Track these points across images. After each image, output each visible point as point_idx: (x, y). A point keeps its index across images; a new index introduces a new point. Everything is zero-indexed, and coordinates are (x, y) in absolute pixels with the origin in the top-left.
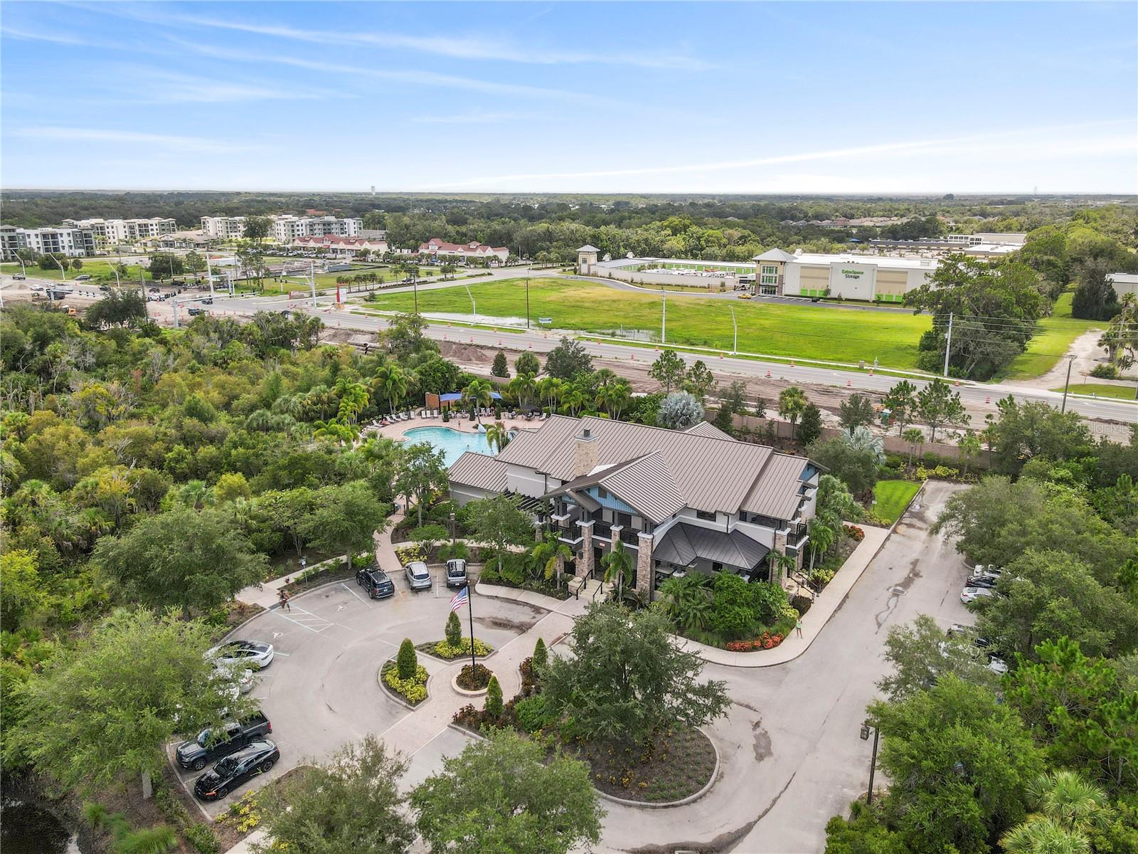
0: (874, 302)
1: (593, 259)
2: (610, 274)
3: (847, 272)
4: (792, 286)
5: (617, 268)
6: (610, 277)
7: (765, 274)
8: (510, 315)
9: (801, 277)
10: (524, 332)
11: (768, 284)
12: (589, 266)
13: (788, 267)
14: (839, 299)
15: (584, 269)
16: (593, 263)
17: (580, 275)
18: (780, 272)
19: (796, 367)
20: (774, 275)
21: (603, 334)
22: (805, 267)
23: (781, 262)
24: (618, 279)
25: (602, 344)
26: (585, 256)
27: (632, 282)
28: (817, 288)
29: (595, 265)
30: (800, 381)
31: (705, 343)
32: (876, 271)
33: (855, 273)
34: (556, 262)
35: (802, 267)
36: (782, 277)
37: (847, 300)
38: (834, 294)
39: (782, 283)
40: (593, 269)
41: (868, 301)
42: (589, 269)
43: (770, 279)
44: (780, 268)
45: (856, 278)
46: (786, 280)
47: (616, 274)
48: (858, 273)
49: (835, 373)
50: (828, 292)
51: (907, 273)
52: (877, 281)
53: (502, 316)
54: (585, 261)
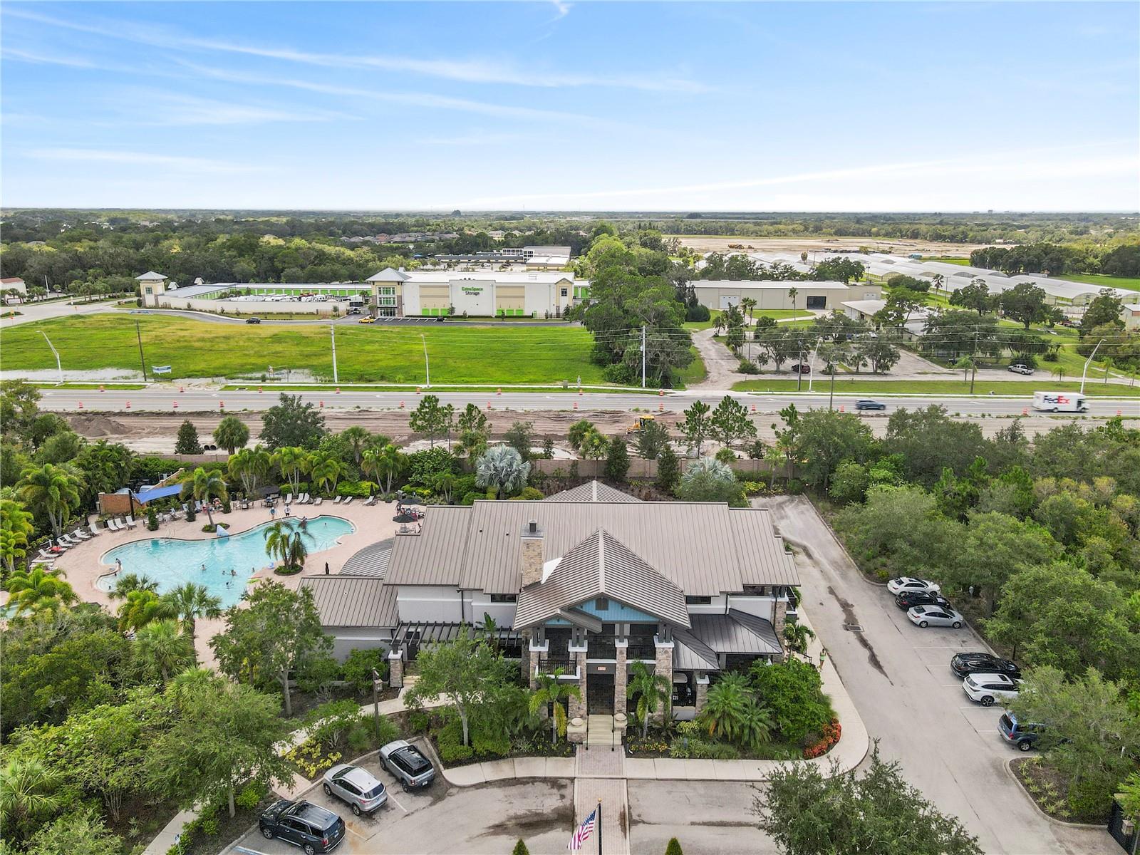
0: (496, 317)
1: (159, 288)
2: (189, 305)
3: (467, 289)
4: (412, 307)
5: (195, 296)
6: (189, 308)
7: (382, 296)
8: (103, 366)
9: (421, 296)
10: (144, 387)
11: (386, 305)
12: (156, 296)
13: (406, 286)
14: (463, 317)
15: (149, 300)
16: (161, 293)
17: (145, 307)
18: (398, 292)
19: (503, 394)
20: (391, 296)
21: (251, 379)
22: (423, 286)
23: (398, 282)
24: (201, 311)
25: (264, 392)
26: (149, 285)
27: (223, 313)
28: (440, 307)
29: (163, 295)
30: (527, 409)
31: (382, 378)
32: (494, 287)
33: (475, 289)
34: (105, 293)
35: (420, 286)
36: (400, 297)
37: (470, 317)
38: (458, 312)
39: (401, 304)
40: (162, 301)
41: (490, 317)
42: (157, 300)
43: (388, 301)
44: (398, 288)
45: (476, 294)
46: (405, 300)
47: (197, 304)
48: (478, 289)
49: (548, 396)
50: (452, 310)
51: (524, 287)
52: (497, 297)
53: (90, 368)
54: (149, 290)
